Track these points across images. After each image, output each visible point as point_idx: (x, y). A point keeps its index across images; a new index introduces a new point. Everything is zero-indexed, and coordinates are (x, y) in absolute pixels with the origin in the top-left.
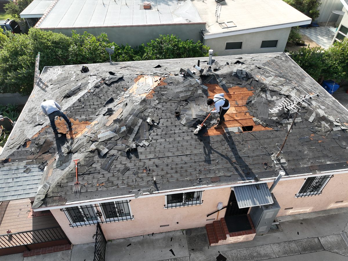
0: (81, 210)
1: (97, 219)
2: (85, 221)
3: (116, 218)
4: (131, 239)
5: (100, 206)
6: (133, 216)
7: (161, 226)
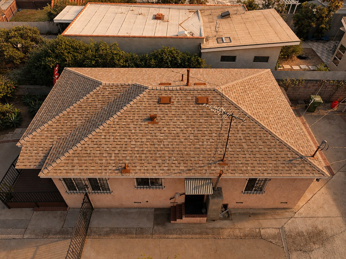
0: (73, 181)
1: (85, 190)
2: (77, 190)
3: (99, 191)
4: (112, 209)
5: (87, 180)
6: (112, 191)
7: (134, 202)
